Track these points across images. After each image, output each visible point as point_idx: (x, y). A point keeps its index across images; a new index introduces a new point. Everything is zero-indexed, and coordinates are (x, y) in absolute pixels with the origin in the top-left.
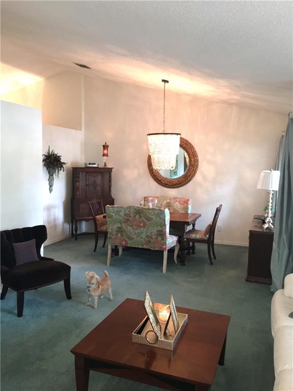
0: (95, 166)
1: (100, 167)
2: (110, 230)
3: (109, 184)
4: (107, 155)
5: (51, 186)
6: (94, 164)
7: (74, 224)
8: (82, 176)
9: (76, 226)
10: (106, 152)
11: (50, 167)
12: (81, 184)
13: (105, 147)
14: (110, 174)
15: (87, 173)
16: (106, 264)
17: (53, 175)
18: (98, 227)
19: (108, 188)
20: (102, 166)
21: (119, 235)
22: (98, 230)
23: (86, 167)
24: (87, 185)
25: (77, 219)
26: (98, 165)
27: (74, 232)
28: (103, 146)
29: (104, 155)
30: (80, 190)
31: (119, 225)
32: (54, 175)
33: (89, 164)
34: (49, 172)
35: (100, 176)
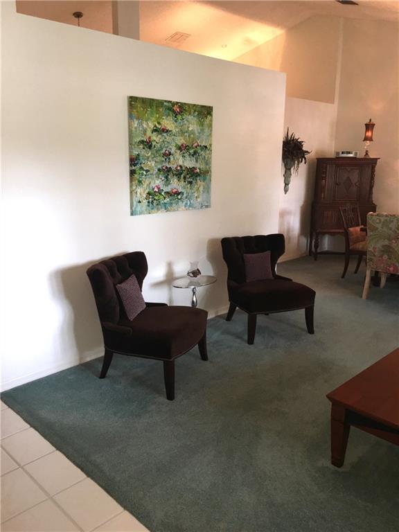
0: (351, 155)
1: (358, 156)
2: (371, 249)
3: (371, 182)
4: (370, 139)
5: (287, 184)
6: (349, 153)
7: (314, 237)
8: (330, 170)
9: (317, 240)
10: (369, 134)
11: (288, 158)
12: (328, 182)
13: (369, 126)
14: (373, 168)
15: (338, 166)
16: (361, 297)
17: (290, 169)
18: (351, 244)
19: (368, 189)
20: (361, 155)
21: (385, 257)
22: (351, 248)
23: (338, 158)
24: (337, 184)
25: (318, 231)
26: (356, 154)
27: (313, 249)
28: (366, 125)
29: (366, 139)
30: (326, 192)
31: (387, 242)
32: (292, 169)
33: (343, 153)
34: (286, 165)
35: (358, 171)
